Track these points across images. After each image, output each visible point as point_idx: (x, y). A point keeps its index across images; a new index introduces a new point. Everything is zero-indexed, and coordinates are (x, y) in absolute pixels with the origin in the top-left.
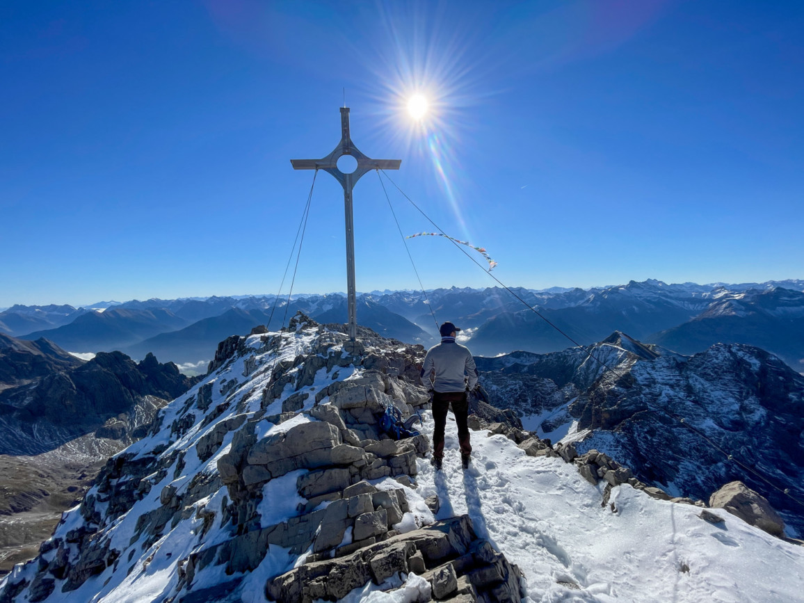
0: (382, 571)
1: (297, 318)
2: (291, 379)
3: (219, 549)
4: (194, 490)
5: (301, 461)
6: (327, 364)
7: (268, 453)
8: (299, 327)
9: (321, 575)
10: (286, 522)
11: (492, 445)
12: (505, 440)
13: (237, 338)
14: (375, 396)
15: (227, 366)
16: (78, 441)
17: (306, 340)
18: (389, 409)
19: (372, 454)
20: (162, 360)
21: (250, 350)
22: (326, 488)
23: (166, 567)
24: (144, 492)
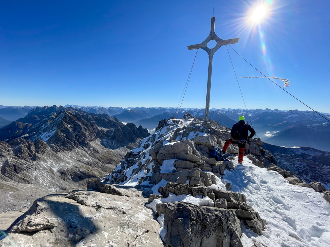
0: (196, 193)
1: (186, 114)
2: (180, 134)
3: (149, 177)
4: (146, 163)
5: (176, 156)
6: (194, 130)
7: (165, 150)
8: (187, 118)
9: (174, 186)
10: (168, 173)
11: (268, 174)
12: (276, 174)
13: (165, 120)
14: (211, 141)
15: (161, 129)
16: (122, 148)
17: (189, 123)
18: (216, 148)
19: (205, 162)
20: (144, 128)
21: (169, 124)
22: (183, 166)
23: (137, 181)
24: (135, 163)
